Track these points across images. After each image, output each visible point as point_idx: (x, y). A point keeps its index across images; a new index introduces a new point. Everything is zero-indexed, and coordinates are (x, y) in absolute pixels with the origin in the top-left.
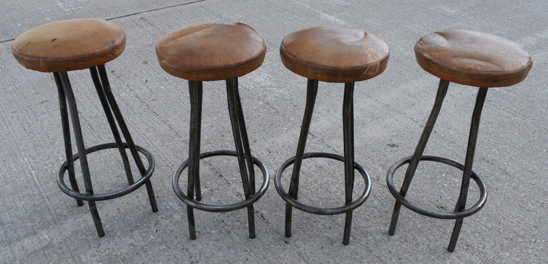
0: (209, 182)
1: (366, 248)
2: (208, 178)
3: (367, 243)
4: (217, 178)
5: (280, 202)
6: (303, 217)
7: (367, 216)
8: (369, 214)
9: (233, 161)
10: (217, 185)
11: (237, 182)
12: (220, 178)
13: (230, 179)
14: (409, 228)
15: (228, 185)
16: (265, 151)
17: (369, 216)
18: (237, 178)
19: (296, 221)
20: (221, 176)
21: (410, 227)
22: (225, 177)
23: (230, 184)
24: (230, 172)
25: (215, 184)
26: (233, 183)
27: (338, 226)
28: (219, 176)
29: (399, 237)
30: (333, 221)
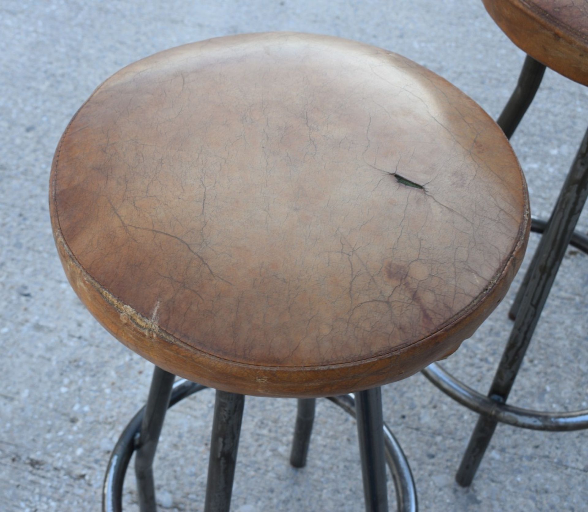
0: (23, 505)
1: (545, 460)
2: (8, 493)
3: (537, 447)
4: (30, 477)
5: (256, 452)
6: (347, 464)
7: (468, 369)
8: (468, 360)
9: (25, 393)
10: (53, 504)
11: (99, 457)
12: (40, 472)
13: (69, 458)
14: (568, 346)
15: (82, 481)
16: (80, 313)
17: (472, 365)
18: (86, 446)
19: (343, 486)
20: (34, 463)
21: (567, 343)
22: (50, 460)
23: (83, 476)
24: (49, 436)
25: (47, 503)
26: (90, 468)
27: (439, 439)
28: (30, 468)
29: (572, 383)
30: (417, 429)
